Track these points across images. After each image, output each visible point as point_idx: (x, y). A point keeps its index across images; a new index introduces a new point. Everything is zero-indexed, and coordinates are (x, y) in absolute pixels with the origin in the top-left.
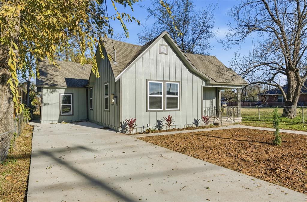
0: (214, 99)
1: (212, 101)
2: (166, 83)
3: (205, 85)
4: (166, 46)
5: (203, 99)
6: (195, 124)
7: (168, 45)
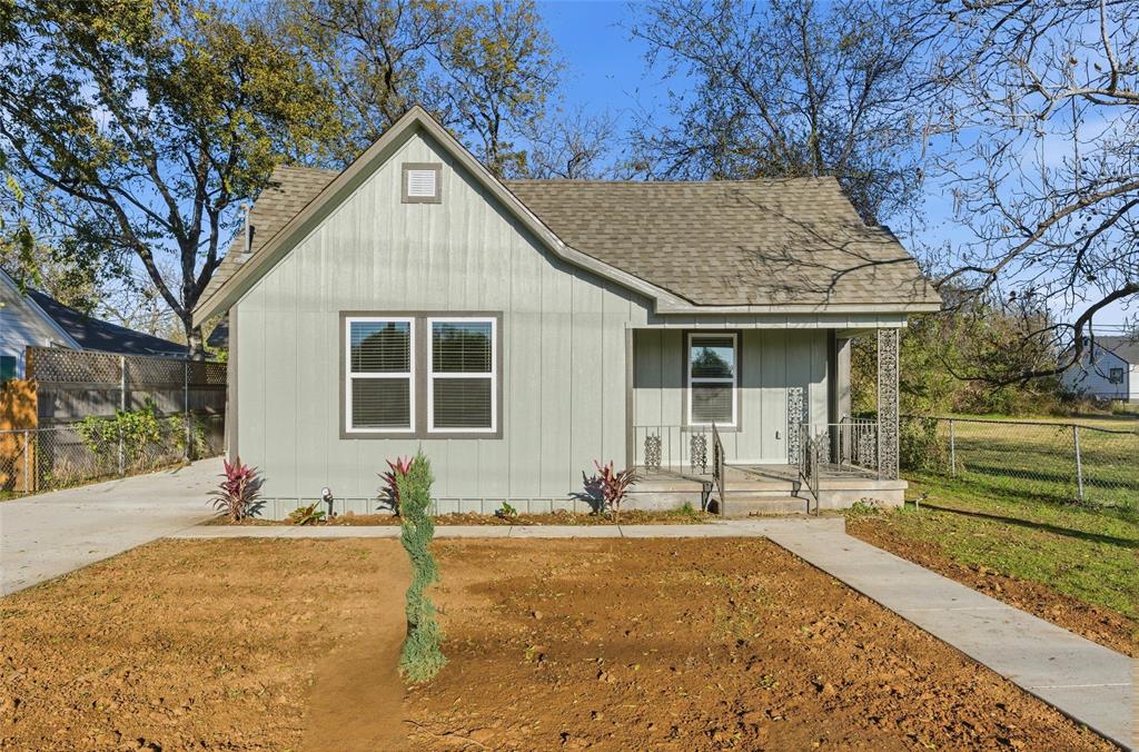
0: (813, 387)
1: (805, 397)
2: (430, 320)
3: (649, 323)
4: (437, 167)
5: (635, 386)
6: (588, 500)
7: (445, 165)
